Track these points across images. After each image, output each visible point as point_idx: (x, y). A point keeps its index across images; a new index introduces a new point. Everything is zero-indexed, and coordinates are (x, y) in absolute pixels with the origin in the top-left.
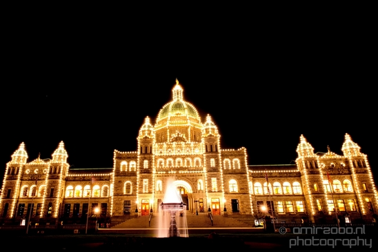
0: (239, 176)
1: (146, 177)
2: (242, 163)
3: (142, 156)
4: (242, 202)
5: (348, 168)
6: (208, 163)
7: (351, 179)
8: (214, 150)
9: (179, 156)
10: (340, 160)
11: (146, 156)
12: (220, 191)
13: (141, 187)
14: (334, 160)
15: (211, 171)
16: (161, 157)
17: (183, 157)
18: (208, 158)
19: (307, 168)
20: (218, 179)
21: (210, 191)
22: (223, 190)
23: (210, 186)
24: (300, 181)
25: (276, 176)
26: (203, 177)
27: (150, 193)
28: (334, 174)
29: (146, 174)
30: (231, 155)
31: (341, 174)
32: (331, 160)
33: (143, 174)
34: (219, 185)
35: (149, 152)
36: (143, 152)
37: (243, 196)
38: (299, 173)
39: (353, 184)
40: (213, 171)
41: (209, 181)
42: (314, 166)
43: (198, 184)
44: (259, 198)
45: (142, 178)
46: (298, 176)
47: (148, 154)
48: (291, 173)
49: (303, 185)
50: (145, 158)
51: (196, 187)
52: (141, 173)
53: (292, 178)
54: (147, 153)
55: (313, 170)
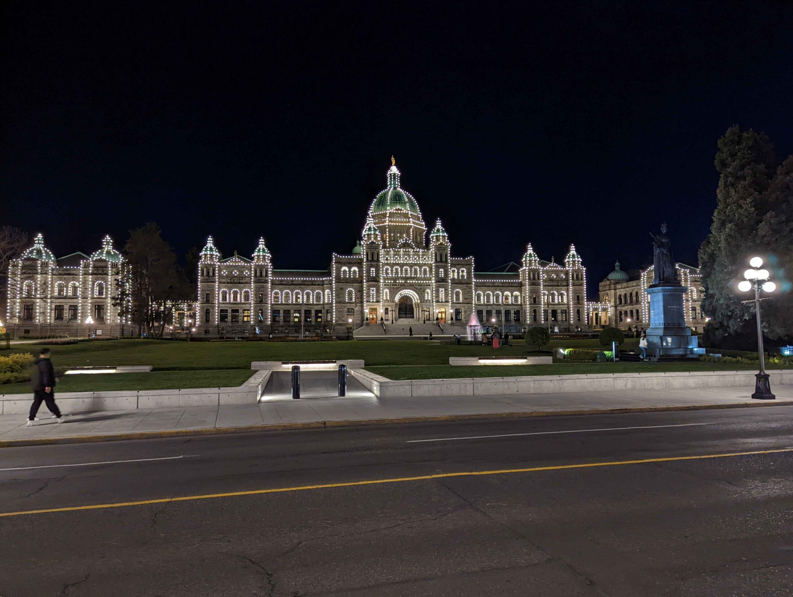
0: (464, 286)
1: (373, 286)
2: (469, 273)
3: (369, 263)
4: (465, 312)
5: (567, 280)
6: (437, 273)
7: (567, 291)
8: (444, 260)
9: (407, 264)
10: (562, 271)
11: (373, 263)
12: (447, 302)
13: (368, 296)
14: (556, 272)
15: (439, 282)
16: (387, 264)
17: (411, 266)
18: (437, 267)
19: (529, 279)
20: (446, 290)
21: (437, 301)
22: (450, 300)
23: (437, 296)
24: (521, 292)
25: (498, 286)
26: (431, 287)
27: (378, 301)
28: (553, 286)
29: (373, 283)
30: (459, 264)
31: (560, 286)
32: (553, 272)
33: (370, 283)
34: (446, 295)
35: (375, 259)
36: (369, 259)
37: (466, 306)
38: (521, 282)
39: (568, 296)
40: (441, 281)
41: (437, 291)
42: (536, 277)
43: (426, 294)
44: (479, 307)
45: (369, 287)
46: (520, 286)
47: (375, 261)
48: (513, 283)
49: (523, 295)
50: (372, 266)
51: (424, 297)
52: (368, 281)
53: (513, 288)
54: (374, 259)
55: (534, 281)
